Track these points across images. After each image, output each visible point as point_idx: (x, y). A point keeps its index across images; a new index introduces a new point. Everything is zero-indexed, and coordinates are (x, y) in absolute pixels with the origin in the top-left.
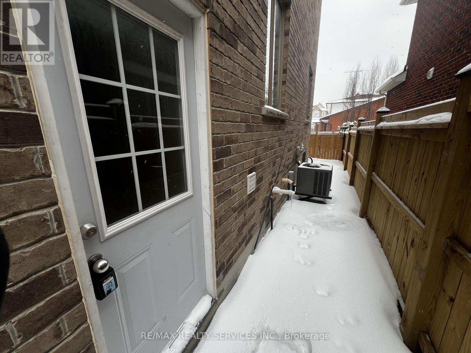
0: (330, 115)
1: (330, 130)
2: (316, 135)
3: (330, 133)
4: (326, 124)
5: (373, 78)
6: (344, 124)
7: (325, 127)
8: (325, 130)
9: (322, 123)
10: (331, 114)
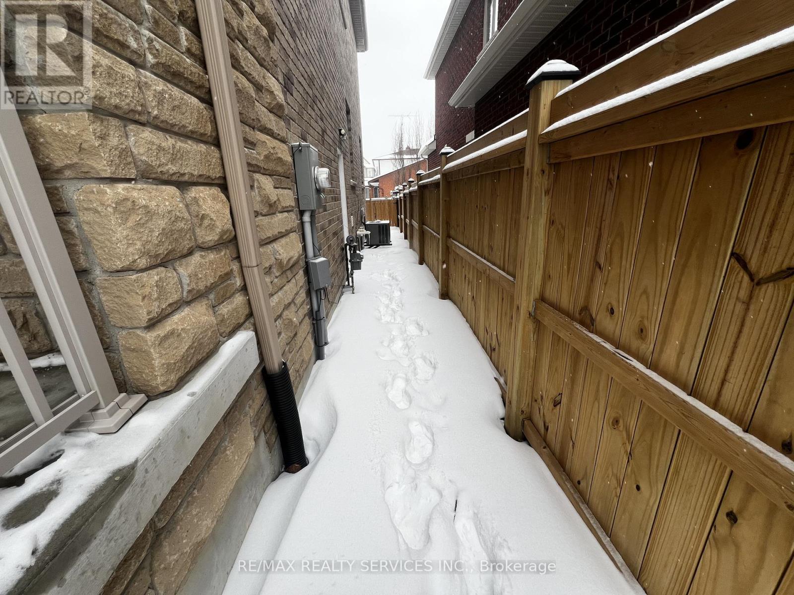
0: (379, 176)
1: (383, 196)
2: (370, 201)
3: (383, 199)
4: (376, 188)
5: (417, 136)
6: (396, 188)
7: (376, 193)
8: (376, 197)
9: (371, 186)
10: (381, 175)
